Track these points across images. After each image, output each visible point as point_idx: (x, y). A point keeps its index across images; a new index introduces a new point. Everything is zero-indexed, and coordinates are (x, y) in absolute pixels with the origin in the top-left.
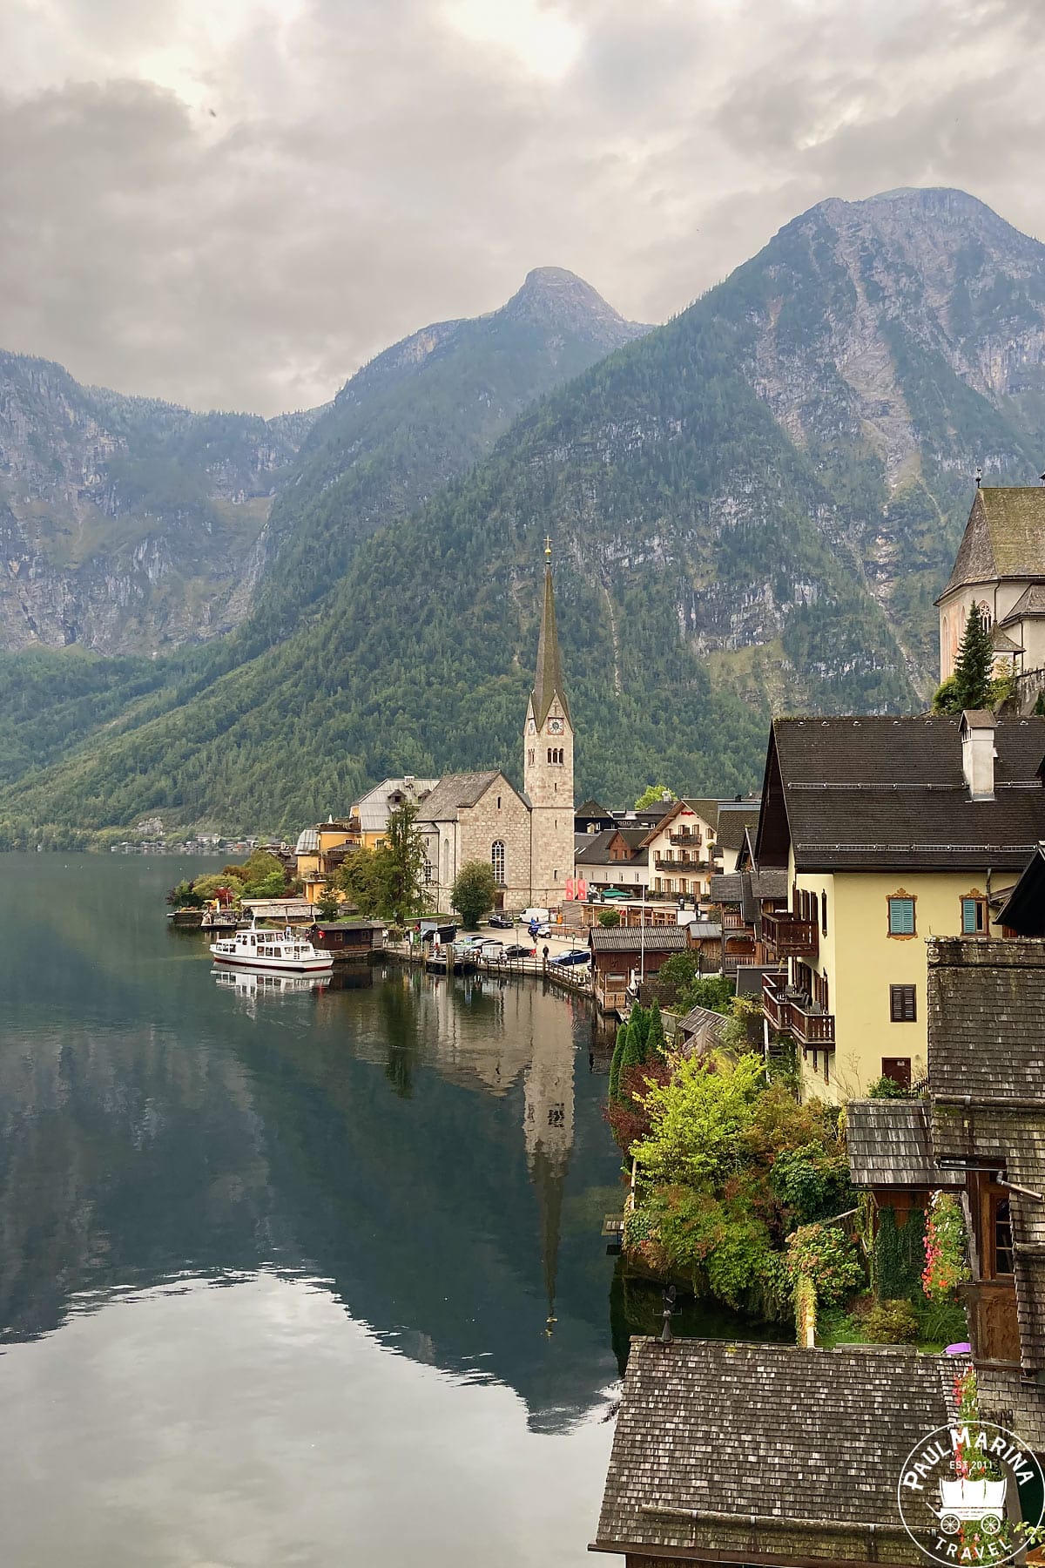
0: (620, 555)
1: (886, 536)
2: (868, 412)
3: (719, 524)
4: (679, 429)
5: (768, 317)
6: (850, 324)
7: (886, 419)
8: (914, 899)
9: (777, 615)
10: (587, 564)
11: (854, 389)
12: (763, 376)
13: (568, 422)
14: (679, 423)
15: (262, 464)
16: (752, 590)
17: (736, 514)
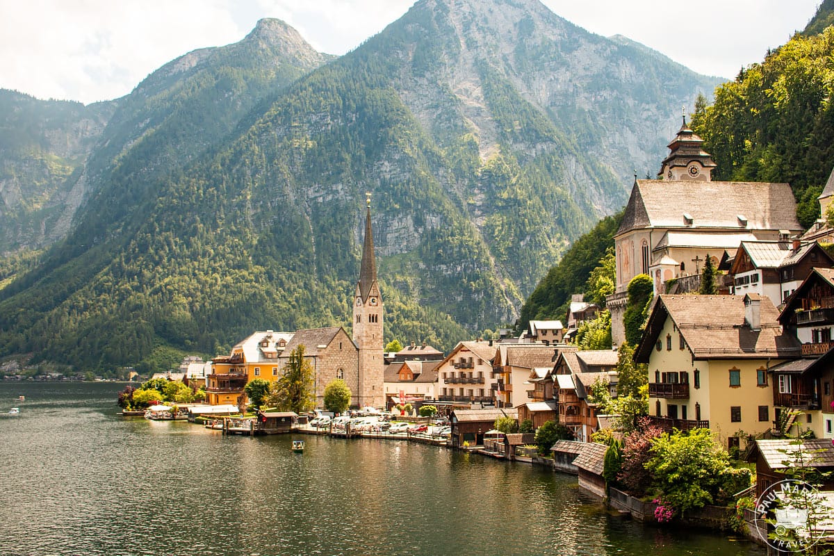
0: (317, 195)
1: (480, 189)
2: (468, 114)
3: (380, 178)
4: (354, 119)
5: (408, 54)
6: (457, 61)
7: (479, 118)
8: (739, 371)
9: (416, 235)
10: (296, 200)
11: (460, 100)
12: (406, 89)
13: (286, 112)
14: (354, 115)
15: (82, 133)
16: (399, 219)
17: (390, 171)
